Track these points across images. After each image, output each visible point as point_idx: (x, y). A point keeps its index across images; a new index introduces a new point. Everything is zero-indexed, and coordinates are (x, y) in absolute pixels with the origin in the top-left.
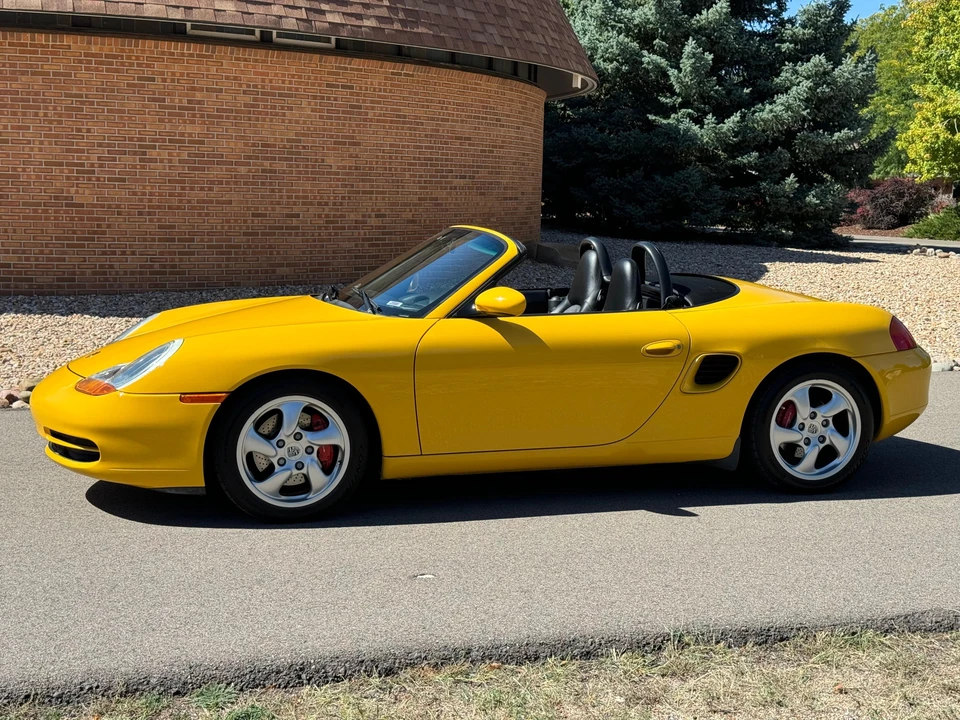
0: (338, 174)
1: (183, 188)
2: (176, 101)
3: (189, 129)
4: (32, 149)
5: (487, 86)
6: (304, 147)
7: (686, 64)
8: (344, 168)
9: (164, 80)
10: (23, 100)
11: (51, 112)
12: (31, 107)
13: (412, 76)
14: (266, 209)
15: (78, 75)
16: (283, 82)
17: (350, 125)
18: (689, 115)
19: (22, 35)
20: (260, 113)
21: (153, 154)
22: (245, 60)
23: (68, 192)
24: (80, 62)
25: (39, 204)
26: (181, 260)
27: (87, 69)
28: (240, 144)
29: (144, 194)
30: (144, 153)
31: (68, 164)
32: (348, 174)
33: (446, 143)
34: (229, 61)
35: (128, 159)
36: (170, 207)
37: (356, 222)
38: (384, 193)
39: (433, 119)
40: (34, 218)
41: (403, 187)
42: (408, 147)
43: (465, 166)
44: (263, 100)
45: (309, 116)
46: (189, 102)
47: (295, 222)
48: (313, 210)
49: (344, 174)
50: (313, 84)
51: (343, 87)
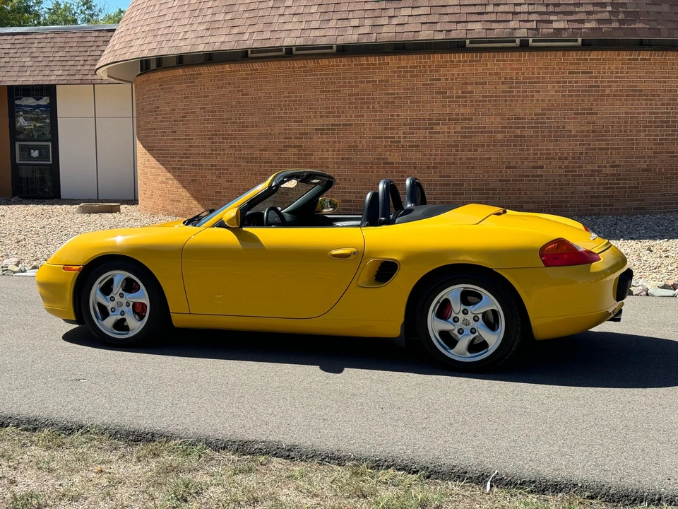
0: (577, 136)
1: (457, 150)
2: (455, 92)
3: (462, 110)
4: (365, 129)
6: (548, 118)
8: (583, 131)
9: (447, 79)
10: (361, 99)
11: (376, 106)
12: (366, 103)
13: (649, 59)
14: (517, 163)
15: (393, 81)
16: (533, 73)
17: (589, 100)
19: (361, 58)
20: (514, 96)
21: (437, 128)
22: (504, 61)
23: (385, 155)
24: (395, 72)
25: (368, 163)
26: (454, 198)
27: (398, 76)
28: (499, 119)
29: (431, 155)
30: (432, 128)
31: (386, 138)
34: (492, 63)
35: (422, 133)
36: (448, 163)
37: (592, 171)
38: (620, 149)
40: (365, 172)
41: (638, 144)
42: (644, 113)
44: (516, 87)
45: (553, 96)
46: (463, 92)
47: (539, 172)
49: (581, 136)
50: (558, 73)
51: (583, 73)
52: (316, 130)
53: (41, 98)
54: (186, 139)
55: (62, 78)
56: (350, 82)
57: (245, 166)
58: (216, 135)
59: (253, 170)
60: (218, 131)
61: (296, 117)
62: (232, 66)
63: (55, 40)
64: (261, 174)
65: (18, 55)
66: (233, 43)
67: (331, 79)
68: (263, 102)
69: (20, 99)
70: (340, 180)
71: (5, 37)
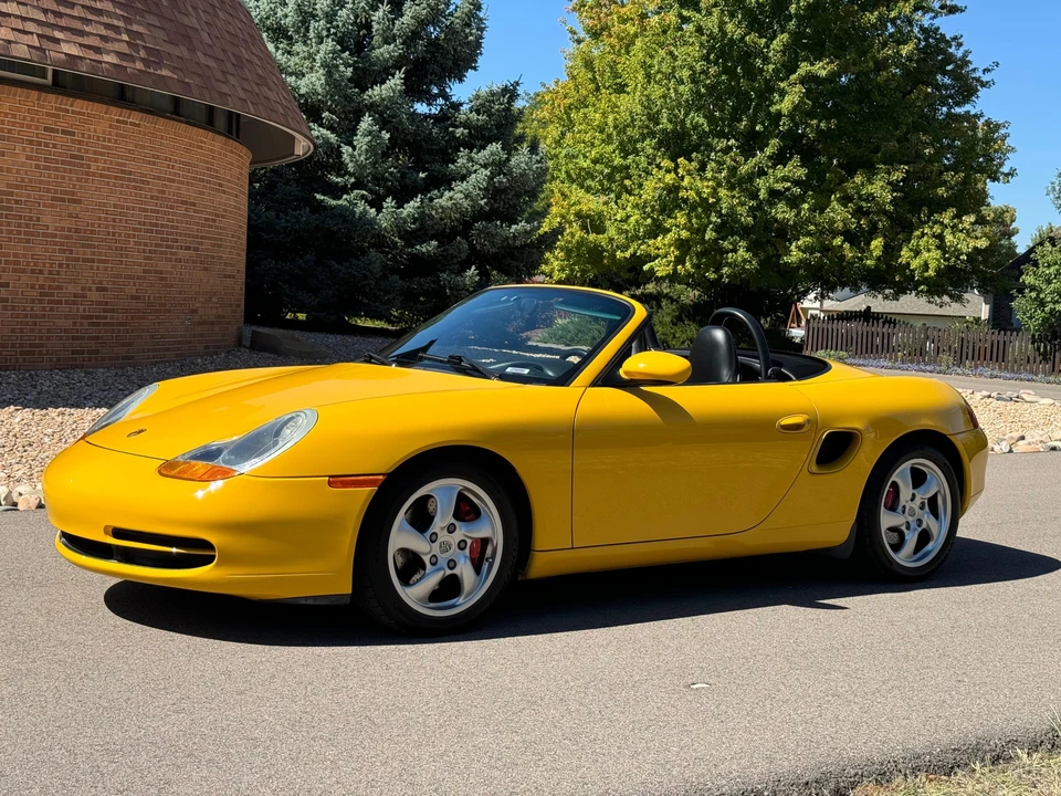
0: (55, 236)
5: (211, 145)
6: (17, 202)
7: (361, 141)
8: (63, 229)
13: (138, 125)
17: (70, 179)
18: (363, 197)
32: (67, 237)
33: (172, 207)
37: (75, 295)
38: (106, 261)
39: (159, 178)
41: (127, 256)
42: (133, 209)
43: (189, 236)
45: (23, 164)
47: (4, 293)
48: (25, 279)
49: (62, 237)
50: (29, 127)
51: (64, 132)
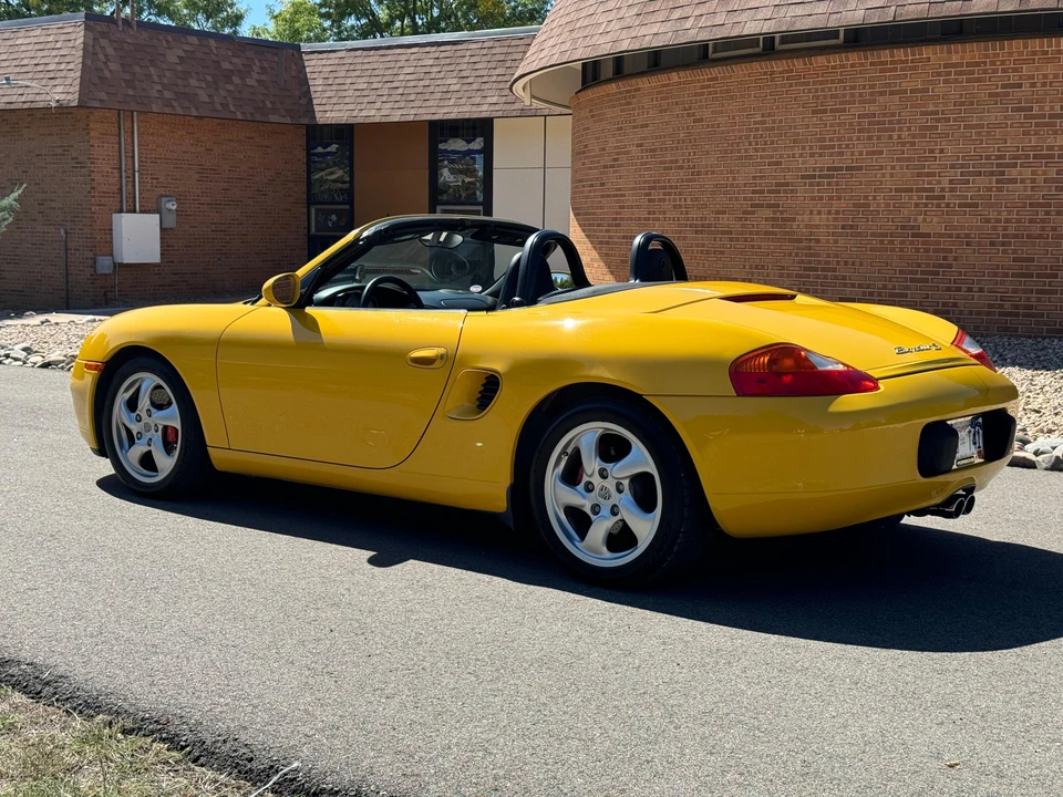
1: (1047, 213)
3: (1060, 140)
4: (883, 175)
9: (1033, 85)
10: (879, 123)
11: (905, 134)
12: (886, 130)
15: (936, 90)
19: (882, 52)
21: (1013, 173)
23: (915, 220)
25: (885, 235)
26: (1039, 300)
27: (945, 82)
29: (998, 221)
30: (1003, 173)
31: (918, 190)
35: (982, 182)
36: (1029, 237)
40: (879, 250)
46: (1062, 108)
52: (803, 177)
53: (474, 140)
54: (615, 196)
55: (497, 108)
56: (861, 95)
57: (694, 239)
58: (654, 188)
59: (703, 245)
60: (659, 181)
61: (772, 157)
62: (682, 74)
63: (494, 51)
64: (715, 252)
65: (441, 75)
66: (670, 34)
67: (830, 89)
68: (723, 132)
69: (446, 142)
70: (838, 263)
71: (428, 49)
